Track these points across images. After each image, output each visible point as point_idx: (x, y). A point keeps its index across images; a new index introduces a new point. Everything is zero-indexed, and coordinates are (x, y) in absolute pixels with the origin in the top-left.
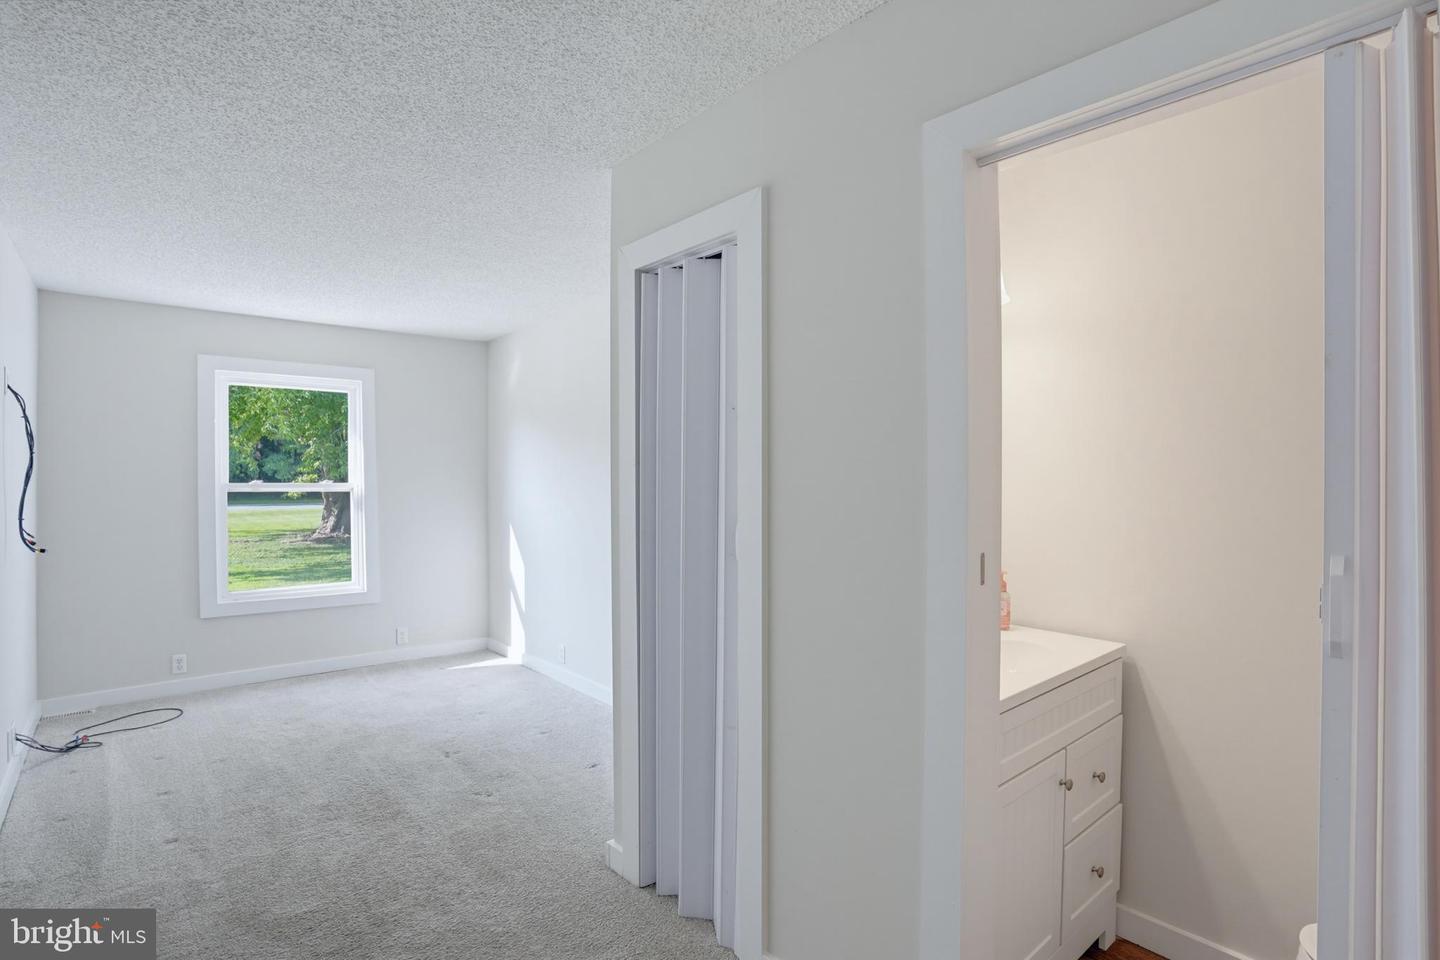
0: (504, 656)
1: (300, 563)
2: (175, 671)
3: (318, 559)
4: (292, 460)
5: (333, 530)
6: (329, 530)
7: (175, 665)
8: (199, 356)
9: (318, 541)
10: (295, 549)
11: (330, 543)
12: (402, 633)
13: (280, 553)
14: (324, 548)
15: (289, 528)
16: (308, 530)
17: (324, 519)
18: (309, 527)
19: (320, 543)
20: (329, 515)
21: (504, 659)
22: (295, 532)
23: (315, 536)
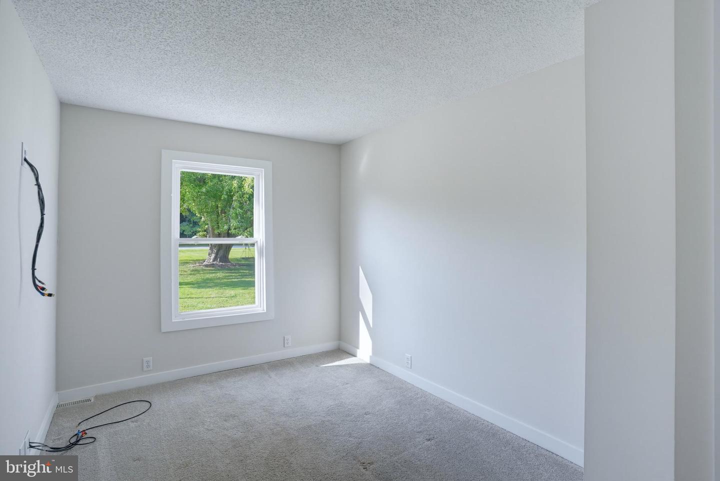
0: (355, 356)
1: (198, 277)
2: (145, 369)
3: (208, 276)
4: (191, 225)
5: (214, 261)
6: (212, 261)
7: (145, 365)
8: (163, 151)
9: (206, 266)
10: (196, 270)
11: (213, 267)
12: (288, 340)
13: (189, 272)
14: (209, 270)
15: (191, 259)
16: (202, 260)
17: (209, 254)
18: (202, 259)
19: (208, 267)
20: (212, 253)
21: (354, 358)
22: (195, 261)
23: (205, 263)
